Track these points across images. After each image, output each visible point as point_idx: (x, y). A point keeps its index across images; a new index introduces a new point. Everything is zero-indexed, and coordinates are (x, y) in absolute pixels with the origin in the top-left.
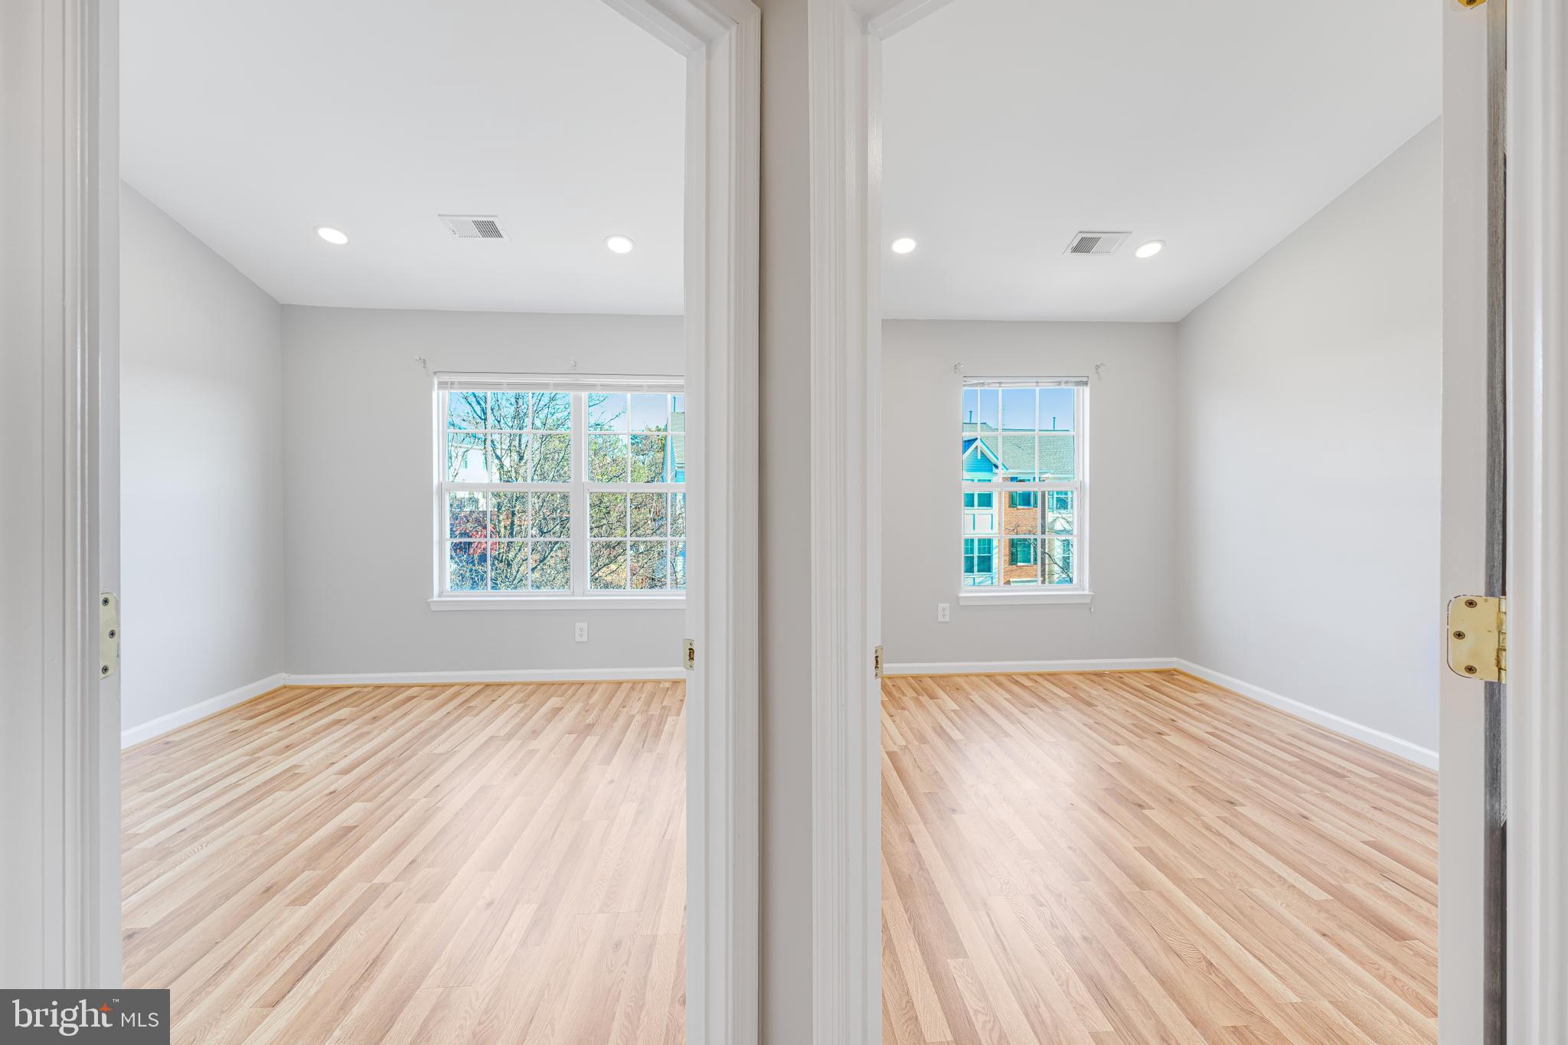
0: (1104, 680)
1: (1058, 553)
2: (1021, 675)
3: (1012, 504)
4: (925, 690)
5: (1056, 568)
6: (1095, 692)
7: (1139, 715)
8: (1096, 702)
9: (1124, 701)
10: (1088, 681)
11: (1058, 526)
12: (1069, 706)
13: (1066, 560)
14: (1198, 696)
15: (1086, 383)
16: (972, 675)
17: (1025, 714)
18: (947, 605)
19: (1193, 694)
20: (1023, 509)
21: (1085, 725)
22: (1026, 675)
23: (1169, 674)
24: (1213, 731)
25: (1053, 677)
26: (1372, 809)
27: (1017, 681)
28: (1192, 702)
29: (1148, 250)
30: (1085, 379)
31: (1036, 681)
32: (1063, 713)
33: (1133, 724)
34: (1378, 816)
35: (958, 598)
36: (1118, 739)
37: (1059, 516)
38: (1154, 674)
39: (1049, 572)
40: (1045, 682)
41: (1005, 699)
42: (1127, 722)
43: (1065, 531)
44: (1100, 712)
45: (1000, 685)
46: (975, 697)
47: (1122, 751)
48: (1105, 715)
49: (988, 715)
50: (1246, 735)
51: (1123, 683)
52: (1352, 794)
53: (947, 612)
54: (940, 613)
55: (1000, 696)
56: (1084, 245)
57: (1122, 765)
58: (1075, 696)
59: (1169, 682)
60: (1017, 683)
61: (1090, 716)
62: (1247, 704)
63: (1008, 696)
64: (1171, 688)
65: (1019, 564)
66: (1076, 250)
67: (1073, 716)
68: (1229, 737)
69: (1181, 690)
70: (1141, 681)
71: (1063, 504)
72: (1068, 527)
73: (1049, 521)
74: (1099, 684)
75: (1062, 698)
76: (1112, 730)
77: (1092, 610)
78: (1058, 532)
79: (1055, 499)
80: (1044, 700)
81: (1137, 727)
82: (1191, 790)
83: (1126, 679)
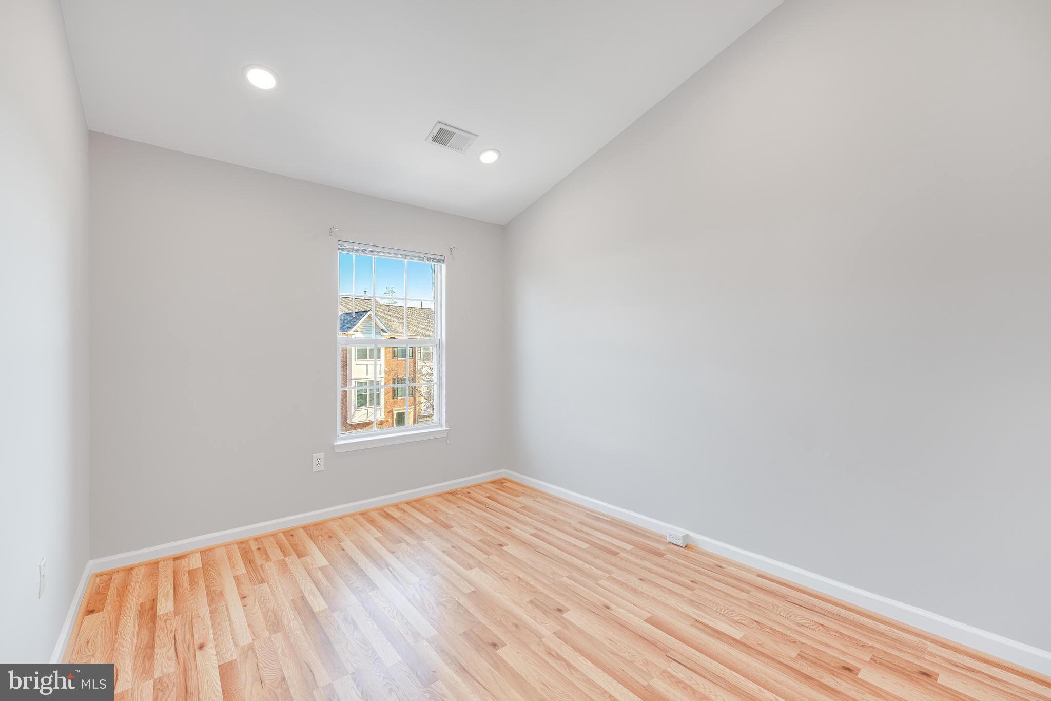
0: (458, 498)
1: (424, 390)
2: (391, 506)
3: (394, 356)
4: (294, 547)
5: (423, 399)
6: (450, 511)
7: (485, 529)
8: (452, 523)
9: (472, 516)
10: (445, 502)
11: (425, 372)
12: (431, 533)
13: (429, 393)
14: (520, 499)
15: (443, 261)
16: (346, 516)
17: (393, 553)
18: (322, 455)
19: (517, 499)
20: (402, 360)
21: (444, 552)
22: (396, 506)
23: (500, 483)
24: (534, 532)
25: (418, 504)
26: (640, 581)
27: (388, 515)
28: (518, 506)
29: (489, 157)
30: (442, 258)
31: (404, 511)
32: (426, 543)
33: (481, 540)
34: (643, 587)
35: (333, 447)
36: (471, 562)
37: (425, 364)
38: (491, 484)
39: (418, 402)
40: (412, 509)
41: (376, 539)
42: (475, 539)
43: (429, 374)
44: (456, 534)
45: (372, 522)
46: (348, 545)
47: (475, 574)
48: (460, 536)
49: (356, 564)
50: (554, 530)
51: (471, 498)
52: (626, 570)
53: (322, 462)
54: (315, 462)
55: (371, 536)
56: (442, 137)
57: (477, 595)
58: (436, 520)
59: (501, 490)
60: (388, 516)
61: (448, 541)
62: (550, 500)
63: (378, 534)
64: (502, 496)
65: (399, 398)
66: (436, 139)
67: (433, 544)
68: (546, 536)
69: (509, 496)
70: (481, 492)
71: (427, 357)
72: (429, 371)
73: (419, 368)
74: (454, 503)
75: (426, 526)
76: (465, 552)
77: (448, 442)
78: (424, 375)
79: (422, 353)
80: (409, 531)
81: (484, 543)
82: (530, 606)
83: (474, 494)
